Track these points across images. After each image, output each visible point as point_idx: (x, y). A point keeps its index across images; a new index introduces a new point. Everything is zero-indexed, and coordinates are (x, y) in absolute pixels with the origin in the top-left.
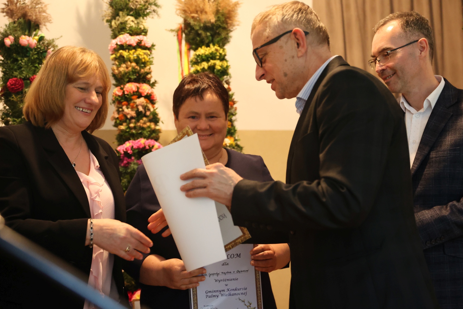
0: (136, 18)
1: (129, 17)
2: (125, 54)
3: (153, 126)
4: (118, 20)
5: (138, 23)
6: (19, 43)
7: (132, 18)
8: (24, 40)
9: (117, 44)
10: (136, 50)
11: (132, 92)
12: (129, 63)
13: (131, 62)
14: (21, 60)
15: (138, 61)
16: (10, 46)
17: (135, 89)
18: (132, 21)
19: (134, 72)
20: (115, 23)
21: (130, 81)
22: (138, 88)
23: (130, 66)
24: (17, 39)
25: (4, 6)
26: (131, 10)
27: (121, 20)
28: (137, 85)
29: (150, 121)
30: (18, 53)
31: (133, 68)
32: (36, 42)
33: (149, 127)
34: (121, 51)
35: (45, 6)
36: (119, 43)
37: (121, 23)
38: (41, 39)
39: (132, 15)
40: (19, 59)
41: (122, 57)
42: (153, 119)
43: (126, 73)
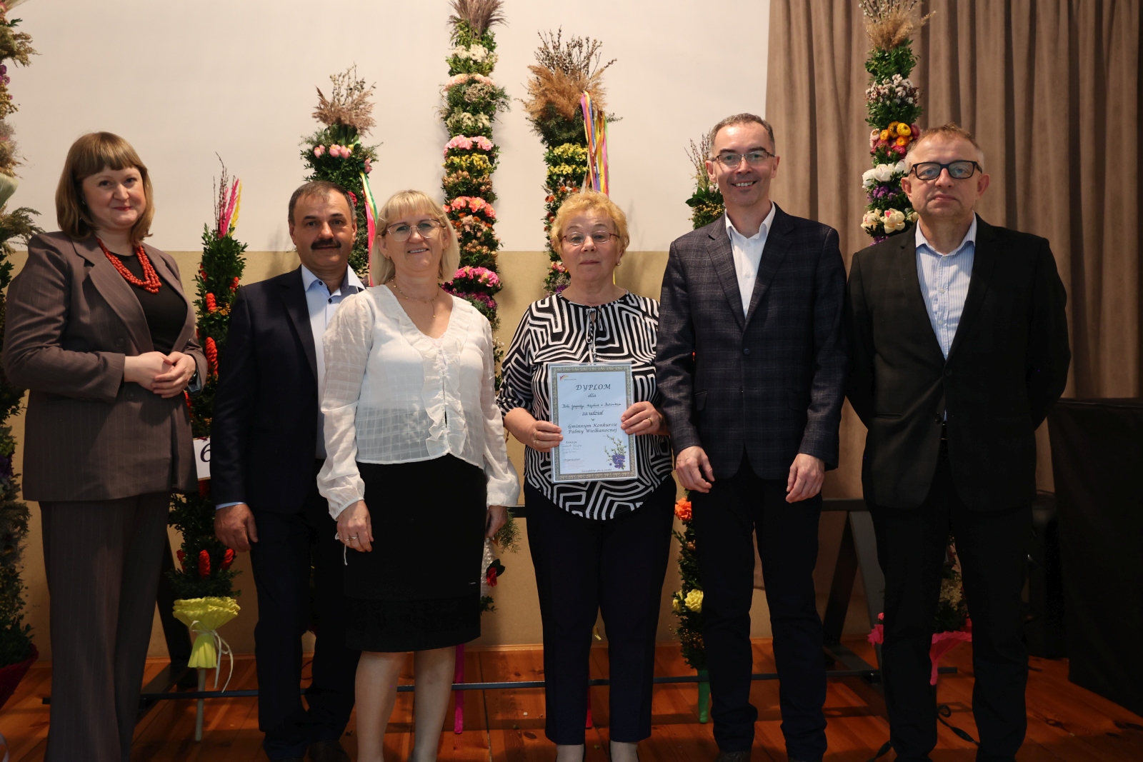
0: (473, 115)
1: (465, 113)
2: (456, 160)
3: (485, 250)
4: (454, 118)
5: (476, 120)
6: (330, 155)
7: (468, 115)
8: (334, 150)
9: (448, 148)
10: (471, 155)
11: (459, 208)
12: (460, 172)
13: (463, 171)
14: (332, 173)
15: (471, 168)
16: (320, 156)
17: (463, 204)
18: (469, 118)
19: (465, 182)
20: (451, 122)
21: (459, 195)
22: (467, 203)
23: (461, 176)
24: (327, 149)
25: (317, 110)
26: (468, 105)
27: (456, 118)
28: (468, 199)
29: (482, 244)
30: (328, 166)
31: (465, 178)
32: (350, 152)
33: (479, 252)
34: (452, 157)
35: (371, 106)
36: (451, 148)
37: (457, 122)
38: (357, 148)
39: (468, 111)
40: (329, 171)
41: (452, 164)
42: (485, 241)
43: (455, 185)
